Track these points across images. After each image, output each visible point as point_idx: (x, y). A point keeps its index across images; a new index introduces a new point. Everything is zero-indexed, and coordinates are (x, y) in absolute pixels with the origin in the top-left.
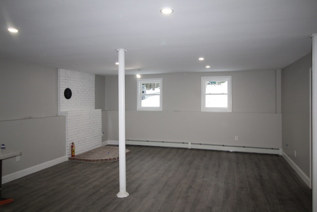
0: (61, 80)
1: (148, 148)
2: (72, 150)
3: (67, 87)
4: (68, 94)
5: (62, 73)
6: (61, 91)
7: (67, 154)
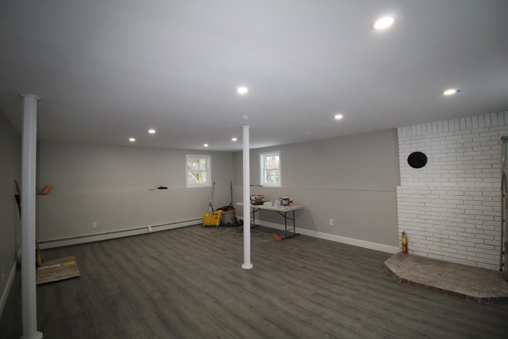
2: (403, 243)
3: (414, 150)
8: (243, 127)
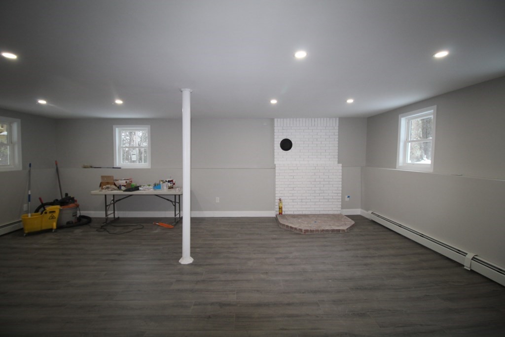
0: (276, 131)
2: (279, 207)
3: (285, 138)
5: (278, 123)
6: (276, 142)
7: (274, 210)
8: (182, 90)
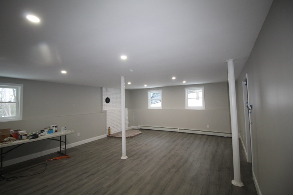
0: (104, 93)
1: (154, 131)
2: (109, 131)
3: (107, 97)
4: (108, 100)
5: (104, 89)
6: (104, 99)
7: (106, 133)
